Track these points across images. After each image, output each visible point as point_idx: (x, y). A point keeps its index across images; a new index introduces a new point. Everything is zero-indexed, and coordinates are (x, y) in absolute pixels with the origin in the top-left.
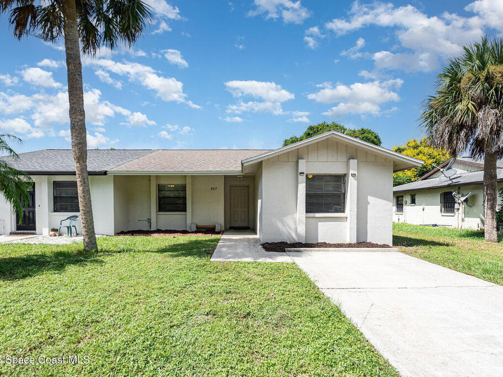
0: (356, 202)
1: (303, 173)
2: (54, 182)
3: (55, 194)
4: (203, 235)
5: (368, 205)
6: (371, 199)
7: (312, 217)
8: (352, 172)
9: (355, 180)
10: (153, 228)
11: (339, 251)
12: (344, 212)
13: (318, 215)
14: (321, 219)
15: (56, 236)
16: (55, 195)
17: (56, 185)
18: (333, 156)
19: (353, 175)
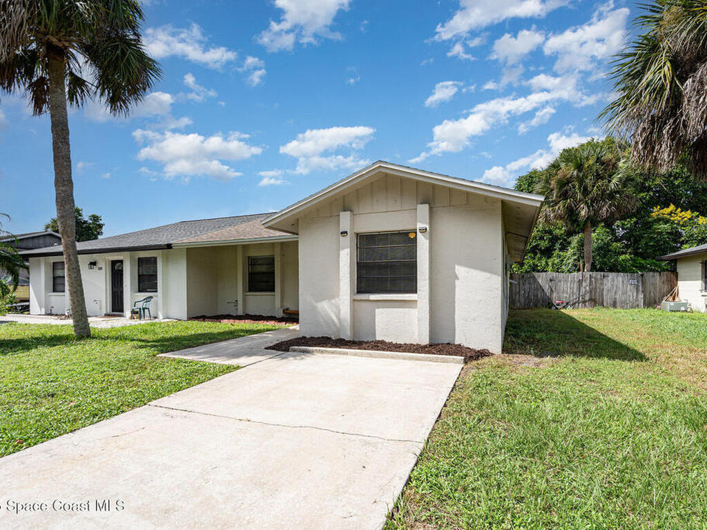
0: (427, 276)
1: (346, 232)
2: (139, 259)
3: (140, 271)
4: (252, 322)
5: (456, 281)
6: (460, 270)
7: (366, 300)
8: (420, 226)
9: (426, 238)
10: (240, 313)
11: (362, 355)
12: (415, 291)
13: (373, 297)
14: (379, 303)
15: (134, 318)
16: (140, 273)
17: (141, 261)
18: (396, 201)
19: (423, 231)
